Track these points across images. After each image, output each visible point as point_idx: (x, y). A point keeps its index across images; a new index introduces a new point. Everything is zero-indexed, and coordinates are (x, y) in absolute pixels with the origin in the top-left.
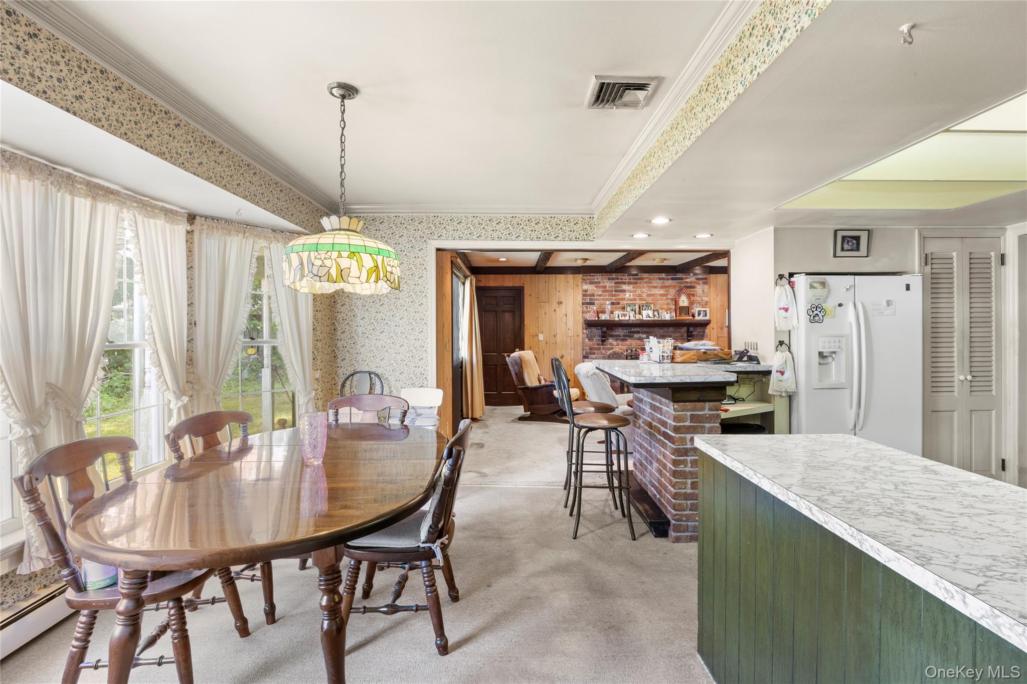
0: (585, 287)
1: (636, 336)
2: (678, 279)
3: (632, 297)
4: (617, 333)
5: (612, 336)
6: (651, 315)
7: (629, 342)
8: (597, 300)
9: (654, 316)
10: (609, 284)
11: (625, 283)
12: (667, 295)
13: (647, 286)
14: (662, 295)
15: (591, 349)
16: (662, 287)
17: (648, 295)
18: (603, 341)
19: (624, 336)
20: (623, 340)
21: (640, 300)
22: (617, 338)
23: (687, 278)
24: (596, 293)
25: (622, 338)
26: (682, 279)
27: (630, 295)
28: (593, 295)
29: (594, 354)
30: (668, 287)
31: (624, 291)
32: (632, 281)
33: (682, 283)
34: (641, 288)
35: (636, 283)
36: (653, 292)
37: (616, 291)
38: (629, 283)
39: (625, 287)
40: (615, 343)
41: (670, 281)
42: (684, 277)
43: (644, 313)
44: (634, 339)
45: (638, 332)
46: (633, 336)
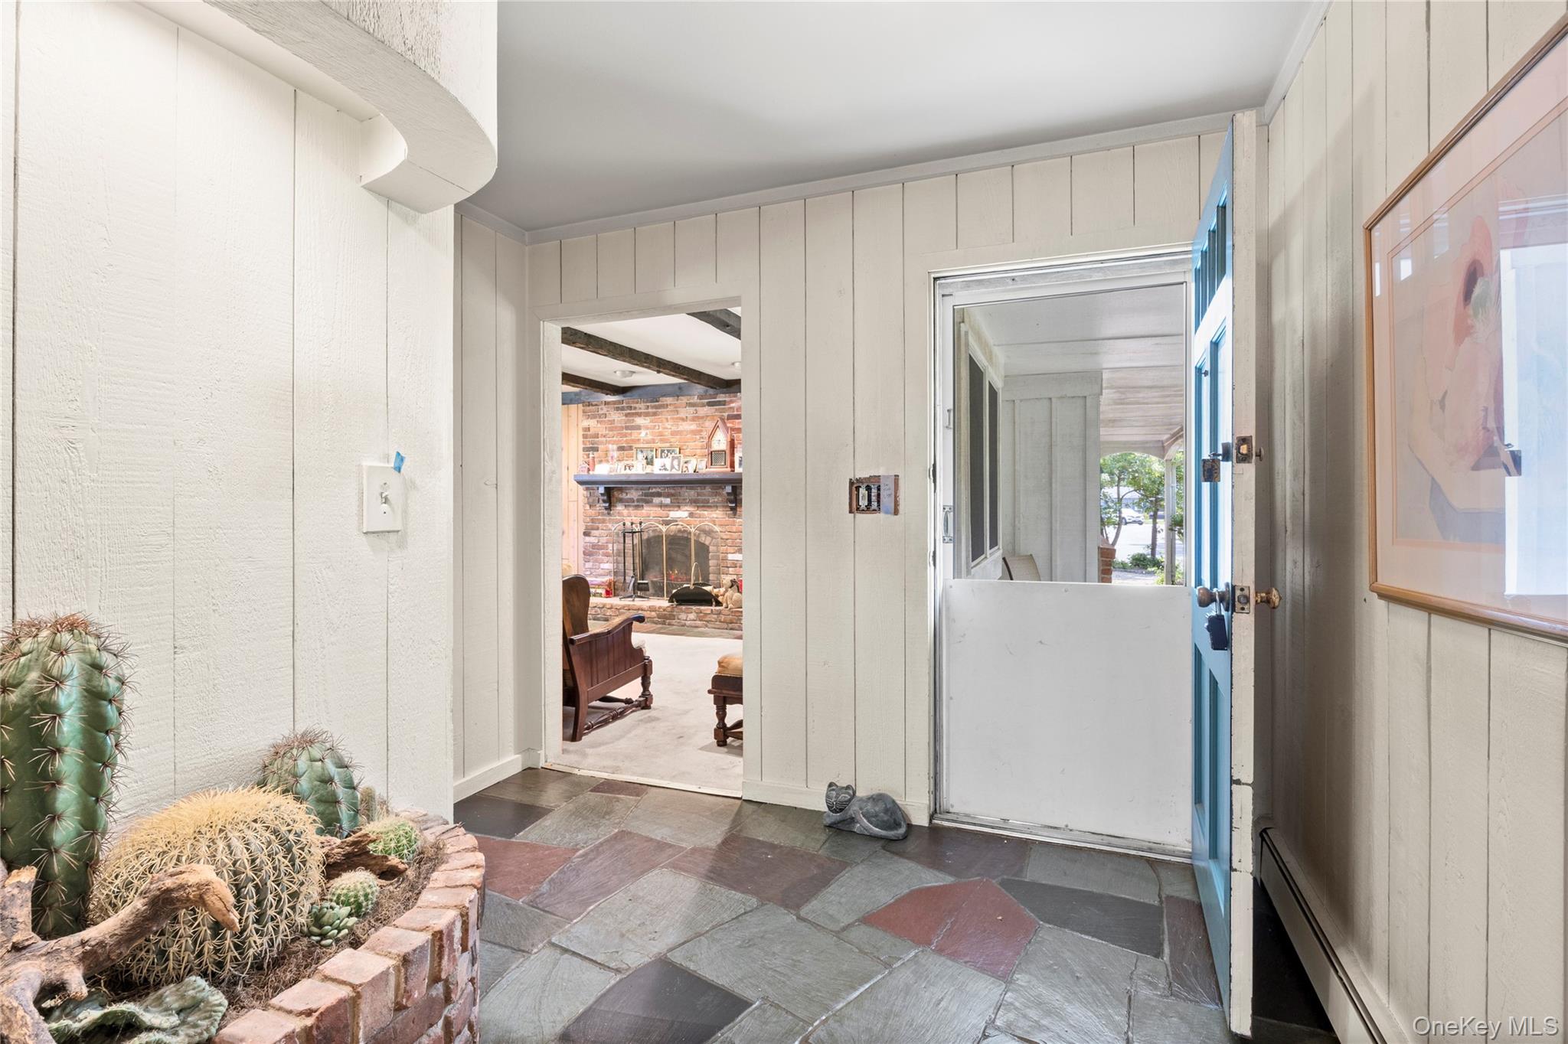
0: (586, 423)
1: (656, 500)
2: (719, 403)
3: (650, 437)
4: (629, 496)
5: (621, 501)
6: (668, 466)
7: (647, 510)
8: (602, 443)
9: (673, 467)
10: (617, 417)
11: (639, 415)
12: (701, 431)
13: (673, 419)
14: (694, 432)
15: (593, 521)
16: (694, 419)
17: (674, 433)
18: (609, 508)
19: (638, 501)
20: (637, 507)
21: (662, 441)
22: (628, 503)
23: (731, 402)
24: (600, 433)
25: (636, 503)
26: (724, 403)
27: (647, 434)
28: (596, 436)
29: (598, 529)
30: (702, 418)
31: (639, 428)
32: (650, 410)
33: (724, 411)
34: (662, 422)
35: (655, 414)
36: (681, 428)
37: (627, 428)
38: (647, 415)
39: (639, 421)
40: (625, 512)
41: (707, 408)
42: (727, 399)
43: (658, 462)
44: (653, 506)
45: (659, 495)
46: (651, 502)
